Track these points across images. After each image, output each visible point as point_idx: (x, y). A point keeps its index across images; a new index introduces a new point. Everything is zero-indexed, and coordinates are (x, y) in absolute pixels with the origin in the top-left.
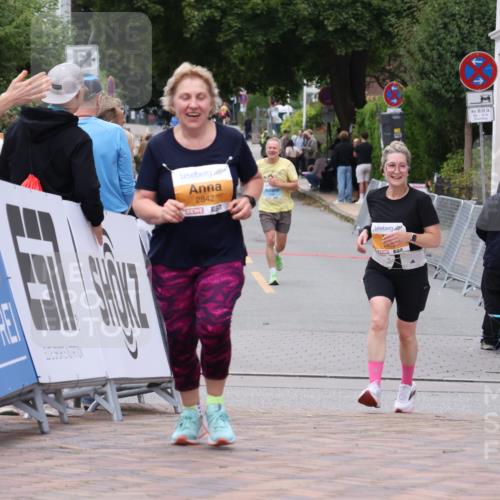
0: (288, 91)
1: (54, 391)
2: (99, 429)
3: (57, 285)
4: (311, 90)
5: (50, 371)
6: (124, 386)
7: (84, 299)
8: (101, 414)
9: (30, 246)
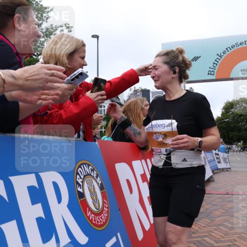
0: (240, 142)
1: (220, 169)
2: (224, 172)
3: (220, 160)
4: (242, 142)
5: (219, 167)
6: (226, 168)
7: (222, 161)
8: (224, 171)
9: (217, 156)
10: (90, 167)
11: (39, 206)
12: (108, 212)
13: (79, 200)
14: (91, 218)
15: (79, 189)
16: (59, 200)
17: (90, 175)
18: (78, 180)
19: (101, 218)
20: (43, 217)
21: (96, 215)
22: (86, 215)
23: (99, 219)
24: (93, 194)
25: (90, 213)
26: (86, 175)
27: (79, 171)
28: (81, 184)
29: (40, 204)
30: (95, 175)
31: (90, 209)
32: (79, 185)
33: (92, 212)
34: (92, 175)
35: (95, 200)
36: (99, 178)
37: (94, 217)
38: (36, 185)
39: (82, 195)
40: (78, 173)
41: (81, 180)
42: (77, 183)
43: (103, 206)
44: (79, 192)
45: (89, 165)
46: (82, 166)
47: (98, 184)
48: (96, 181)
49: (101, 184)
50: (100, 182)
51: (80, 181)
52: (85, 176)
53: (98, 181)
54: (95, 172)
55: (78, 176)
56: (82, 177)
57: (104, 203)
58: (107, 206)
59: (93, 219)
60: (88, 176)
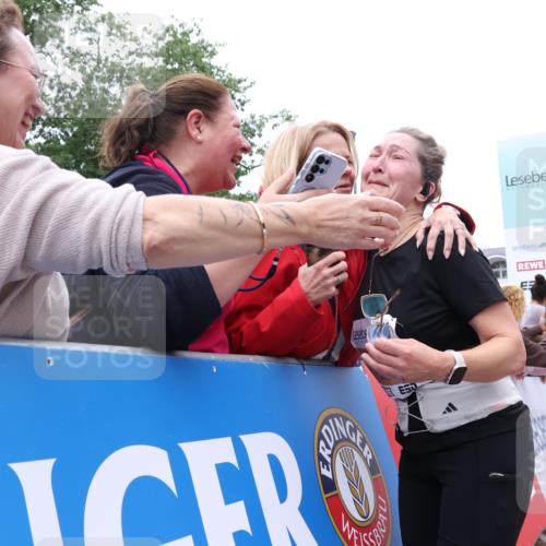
10: (348, 423)
11: (240, 506)
12: (387, 523)
13: (325, 496)
14: (350, 537)
15: (325, 472)
16: (283, 494)
17: (349, 440)
18: (321, 451)
19: (373, 537)
20: (249, 530)
21: (362, 529)
22: (340, 529)
23: (367, 538)
24: (355, 483)
25: (347, 524)
26: (340, 441)
27: (323, 431)
28: (329, 460)
29: (242, 502)
30: (359, 441)
31: (349, 517)
32: (325, 462)
33: (353, 524)
34: (353, 439)
35: (359, 498)
36: (367, 448)
37: (357, 535)
38: (234, 461)
39: (330, 485)
40: (321, 437)
41: (329, 452)
42: (321, 458)
43: (377, 510)
44: (324, 478)
45: (345, 419)
46: (330, 421)
47: (365, 459)
48: (361, 454)
49: (373, 461)
50: (370, 457)
51: (326, 453)
52: (336, 443)
53: (365, 453)
54: (359, 434)
55: (322, 444)
56: (331, 445)
57: (378, 503)
58: (385, 510)
59: (355, 538)
60: (344, 443)
